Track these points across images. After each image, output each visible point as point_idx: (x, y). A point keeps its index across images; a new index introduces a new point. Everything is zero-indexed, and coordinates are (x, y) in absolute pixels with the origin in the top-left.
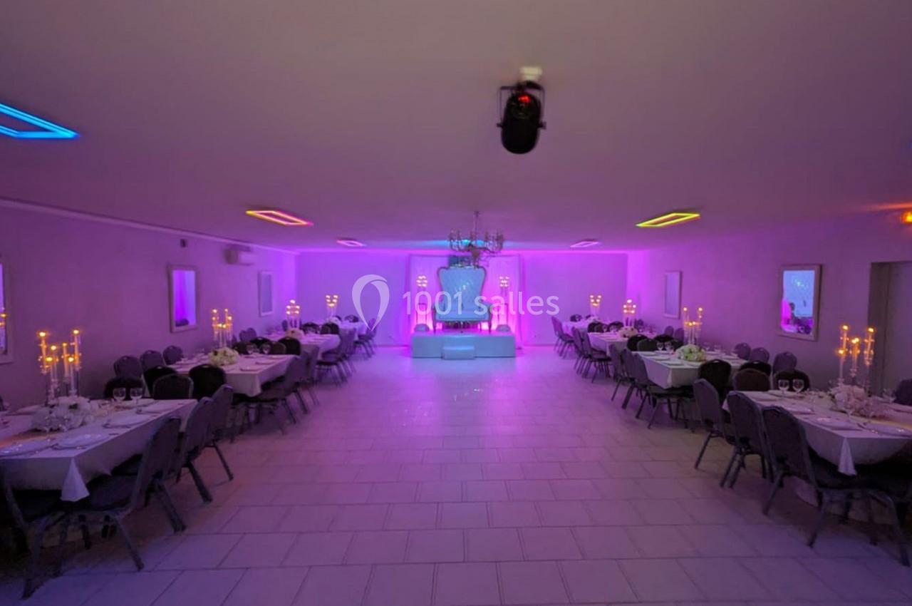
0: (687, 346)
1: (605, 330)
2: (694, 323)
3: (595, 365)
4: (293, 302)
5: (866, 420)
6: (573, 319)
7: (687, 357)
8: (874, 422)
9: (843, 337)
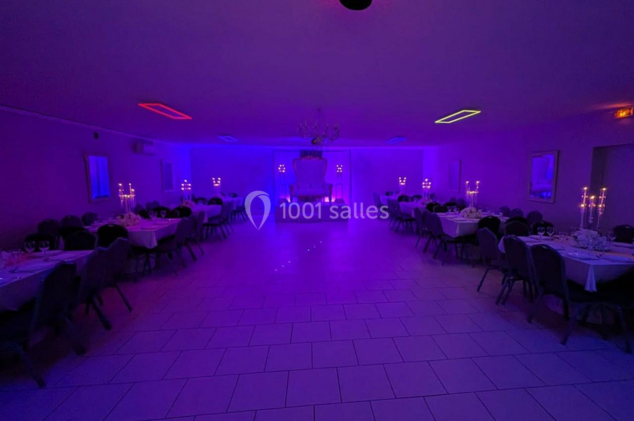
0: (468, 208)
1: (410, 200)
2: (473, 192)
3: (403, 224)
4: (186, 181)
5: (601, 253)
6: (387, 194)
7: (468, 216)
8: (606, 254)
9: (583, 195)
